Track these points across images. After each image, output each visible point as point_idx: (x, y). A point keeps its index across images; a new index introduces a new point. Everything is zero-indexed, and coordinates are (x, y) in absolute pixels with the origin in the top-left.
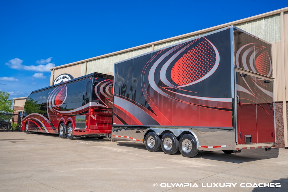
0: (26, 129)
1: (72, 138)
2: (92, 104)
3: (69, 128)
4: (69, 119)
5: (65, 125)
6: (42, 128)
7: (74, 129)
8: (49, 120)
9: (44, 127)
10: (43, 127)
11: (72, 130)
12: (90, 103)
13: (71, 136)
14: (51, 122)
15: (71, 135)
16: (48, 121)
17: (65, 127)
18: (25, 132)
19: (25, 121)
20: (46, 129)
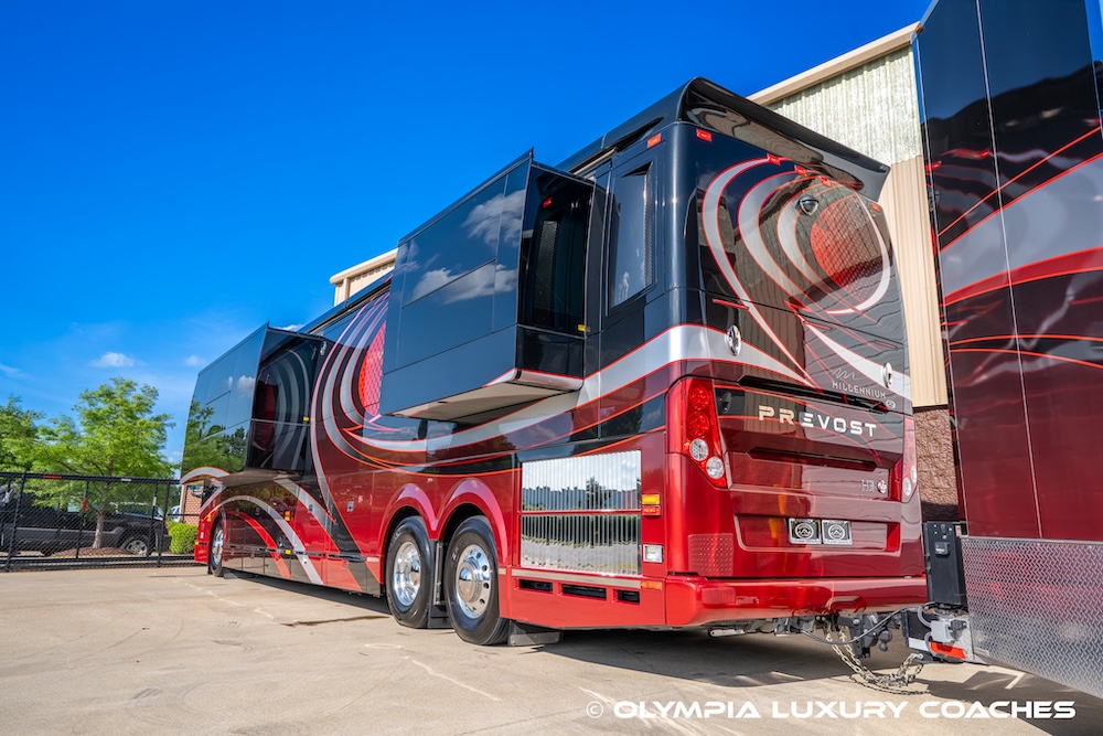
0: (214, 550)
1: (494, 631)
2: (689, 342)
3: (466, 554)
4: (460, 490)
5: (432, 534)
6: (288, 552)
7: (516, 573)
8: (325, 507)
9: (298, 545)
10: (290, 546)
11: (487, 574)
12: (676, 335)
13: (482, 620)
14: (335, 515)
15: (481, 609)
16: (317, 512)
17: (433, 547)
18: (212, 567)
19: (209, 516)
20: (304, 559)
